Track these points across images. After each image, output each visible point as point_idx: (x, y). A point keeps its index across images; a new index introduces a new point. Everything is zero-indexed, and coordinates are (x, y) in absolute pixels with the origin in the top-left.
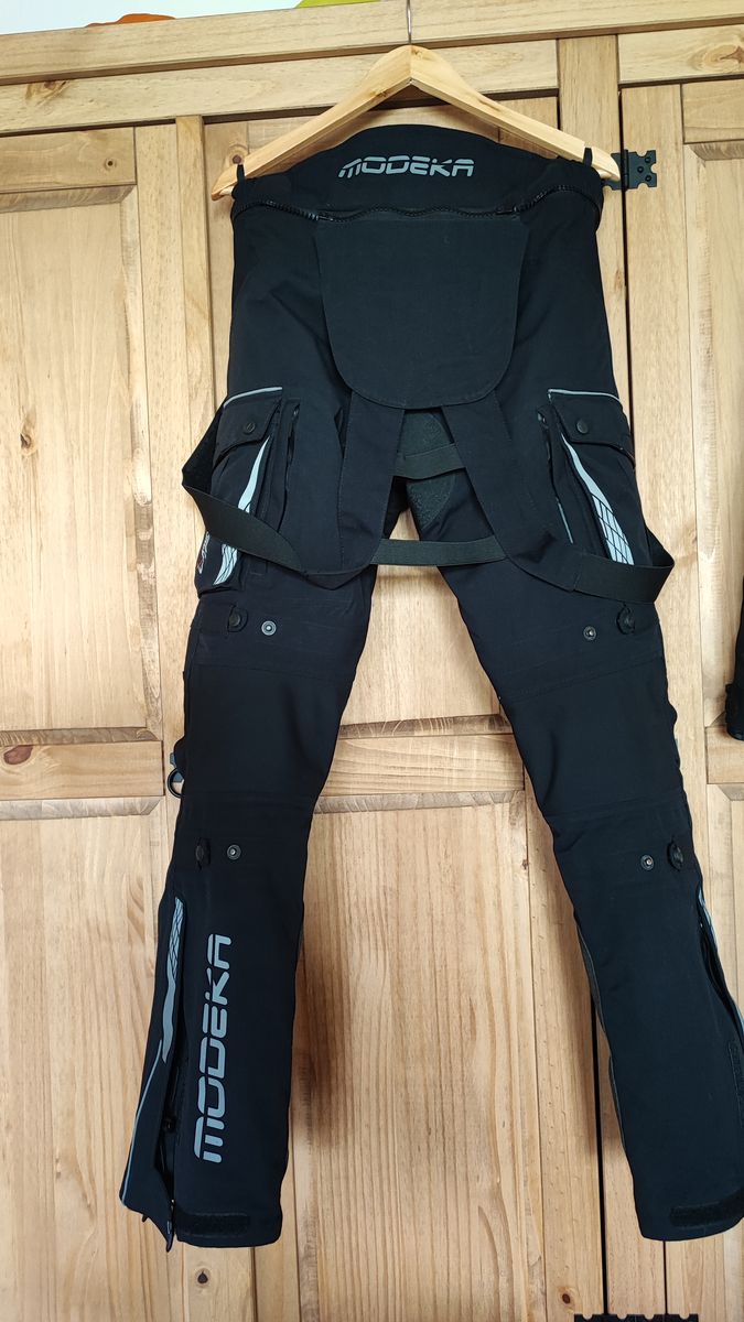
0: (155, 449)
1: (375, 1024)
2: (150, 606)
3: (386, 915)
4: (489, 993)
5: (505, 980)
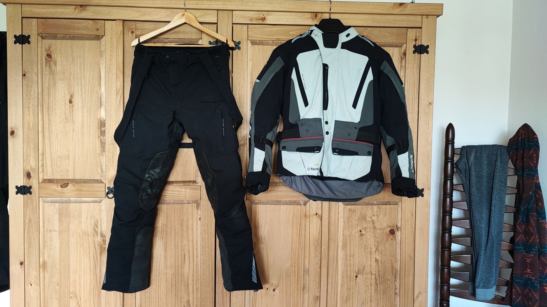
0: (107, 106)
1: (159, 259)
2: (104, 148)
3: (163, 231)
4: (189, 251)
5: (193, 248)
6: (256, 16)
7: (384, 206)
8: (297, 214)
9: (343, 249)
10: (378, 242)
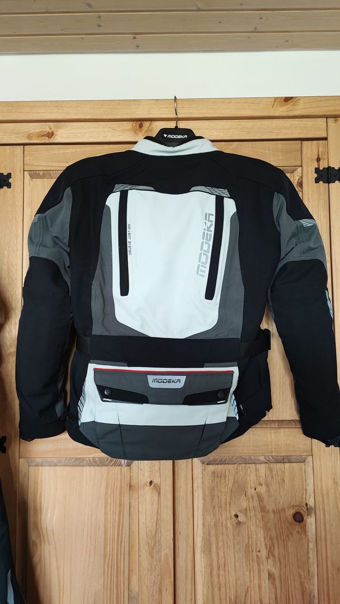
6: (38, 130)
7: (278, 464)
8: (114, 483)
9: (204, 554)
10: (271, 539)
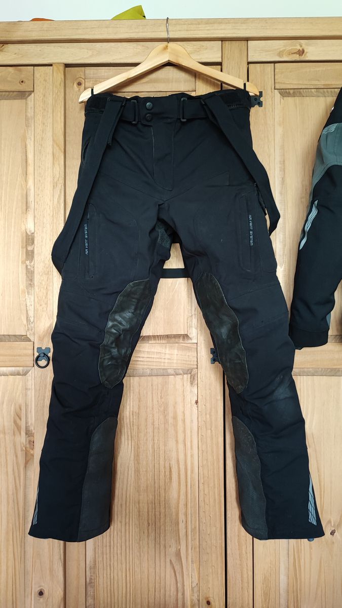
0: (36, 210)
1: (126, 474)
2: (31, 280)
3: (133, 424)
4: (178, 461)
5: (185, 455)
6: (289, 48)
